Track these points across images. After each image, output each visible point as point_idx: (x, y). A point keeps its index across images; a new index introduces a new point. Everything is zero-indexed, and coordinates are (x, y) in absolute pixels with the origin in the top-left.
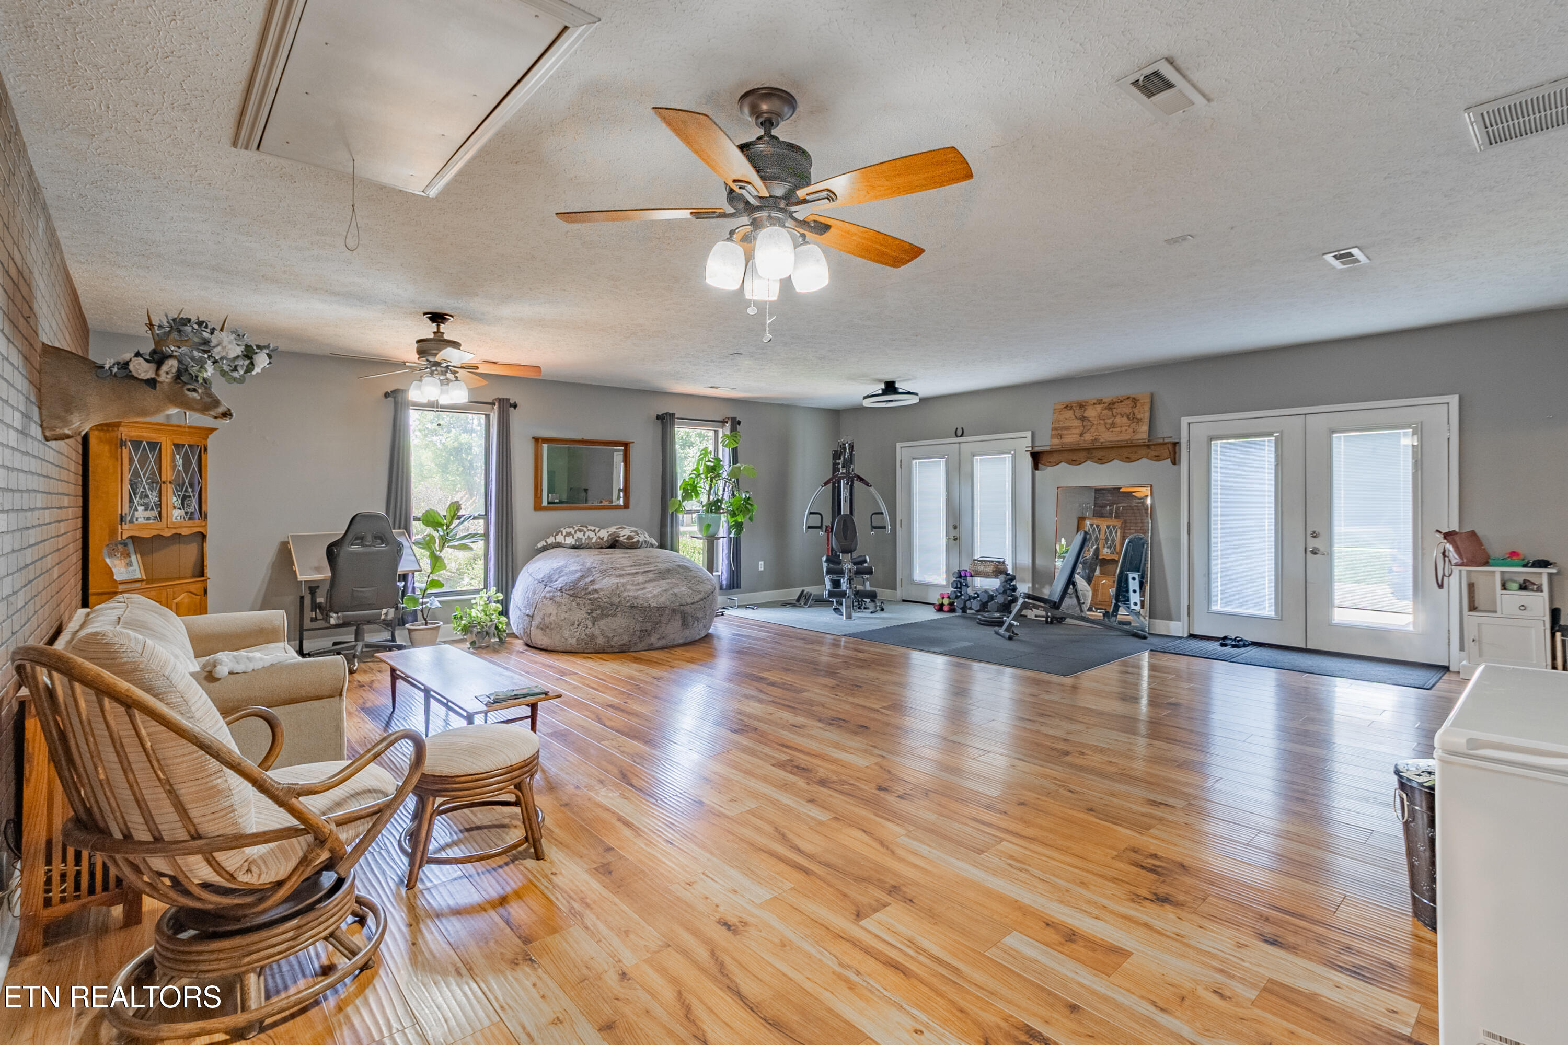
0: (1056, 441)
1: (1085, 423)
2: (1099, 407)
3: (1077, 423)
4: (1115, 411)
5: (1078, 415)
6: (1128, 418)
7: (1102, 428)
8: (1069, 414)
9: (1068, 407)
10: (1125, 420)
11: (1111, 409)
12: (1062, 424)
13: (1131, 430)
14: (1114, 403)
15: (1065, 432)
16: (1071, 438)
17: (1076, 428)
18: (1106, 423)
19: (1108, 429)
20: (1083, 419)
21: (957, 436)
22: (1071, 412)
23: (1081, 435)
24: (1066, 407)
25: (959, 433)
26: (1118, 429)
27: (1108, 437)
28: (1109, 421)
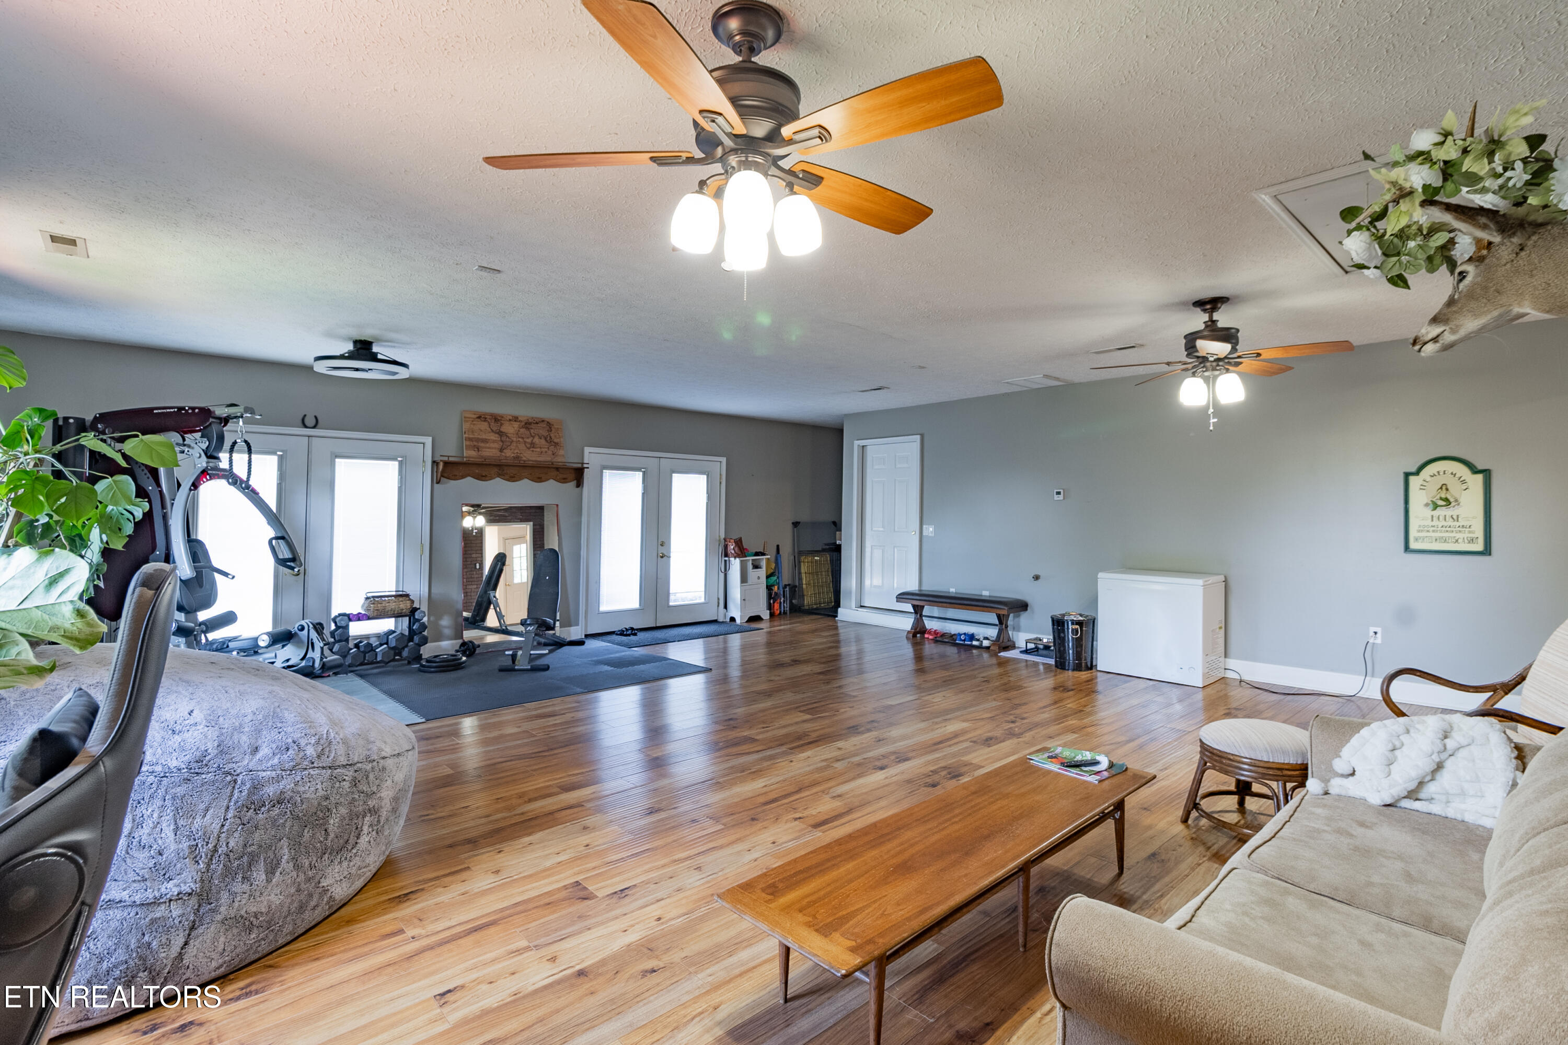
0: (472, 453)
1: (504, 438)
2: (516, 425)
3: (494, 437)
4: (532, 431)
5: (495, 429)
6: (546, 439)
7: (522, 446)
8: (484, 426)
9: (481, 417)
10: (543, 441)
11: (528, 429)
12: (476, 436)
13: (550, 452)
14: (530, 424)
15: (482, 445)
16: (491, 451)
17: (494, 441)
18: (525, 442)
19: (529, 448)
20: (501, 433)
21: (306, 427)
22: (486, 424)
23: (501, 450)
24: (479, 417)
25: (310, 421)
26: (538, 450)
27: (529, 456)
28: (529, 440)
